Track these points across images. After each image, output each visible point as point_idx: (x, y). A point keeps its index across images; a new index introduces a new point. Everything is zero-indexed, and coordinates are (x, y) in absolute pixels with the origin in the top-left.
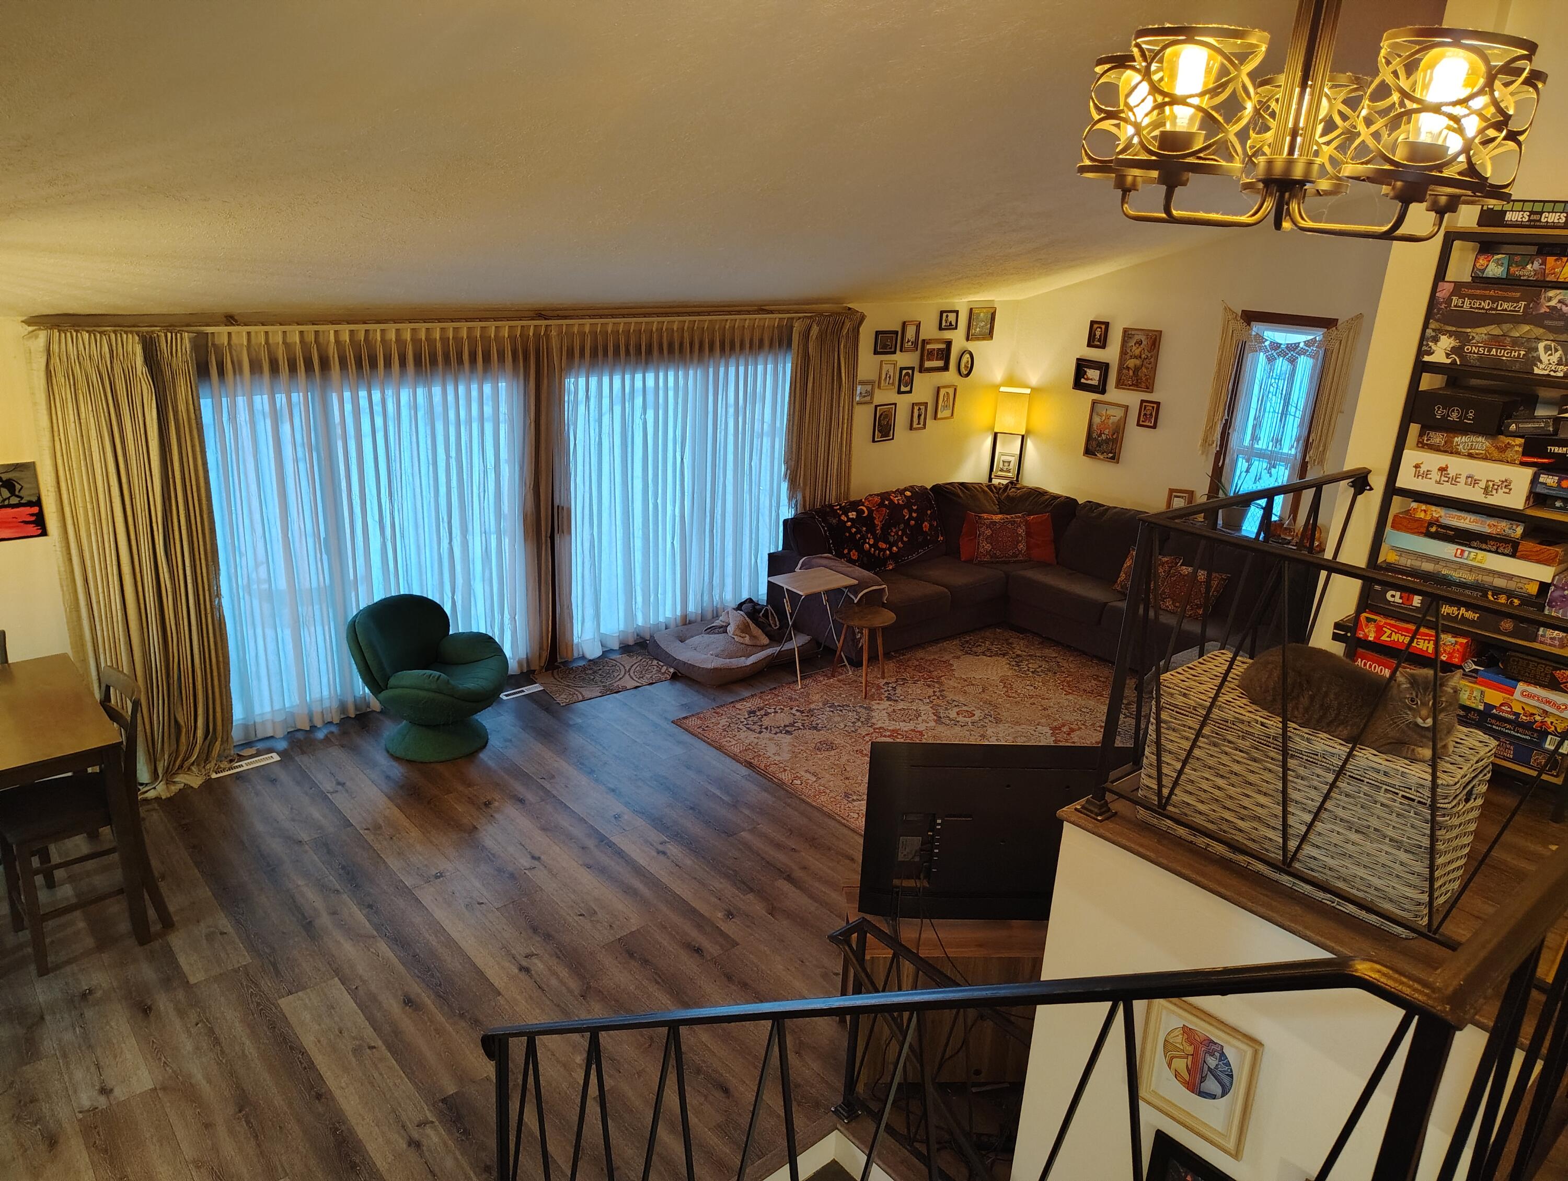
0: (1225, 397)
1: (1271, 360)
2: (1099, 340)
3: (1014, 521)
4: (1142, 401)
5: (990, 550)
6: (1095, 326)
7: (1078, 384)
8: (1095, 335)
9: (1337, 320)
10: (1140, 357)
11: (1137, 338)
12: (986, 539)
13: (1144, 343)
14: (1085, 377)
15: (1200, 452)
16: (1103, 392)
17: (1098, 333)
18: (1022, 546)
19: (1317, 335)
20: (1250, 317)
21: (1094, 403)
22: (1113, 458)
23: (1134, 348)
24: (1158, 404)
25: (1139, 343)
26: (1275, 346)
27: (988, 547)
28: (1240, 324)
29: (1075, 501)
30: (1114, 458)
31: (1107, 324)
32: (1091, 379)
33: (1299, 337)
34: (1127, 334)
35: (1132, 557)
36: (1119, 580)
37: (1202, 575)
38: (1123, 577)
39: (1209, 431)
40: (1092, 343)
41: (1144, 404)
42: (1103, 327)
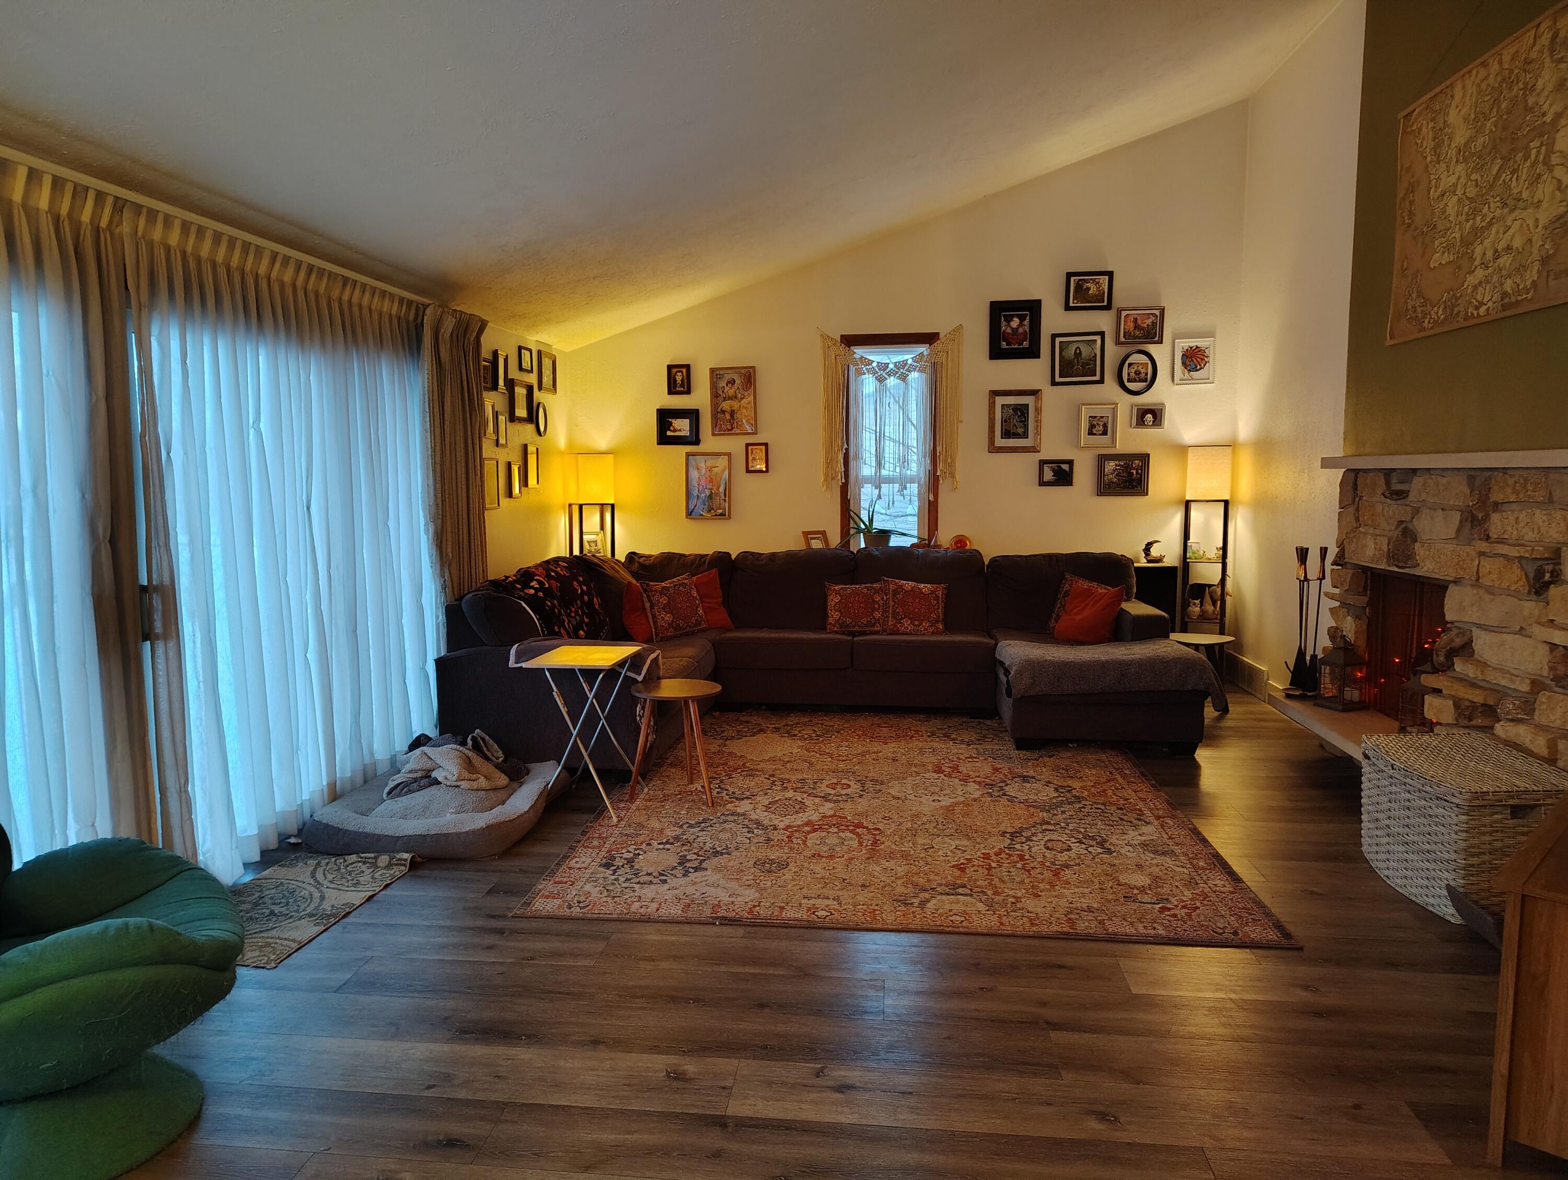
0: (839, 426)
1: (881, 380)
2: (682, 385)
3: (684, 583)
4: (747, 445)
6: (674, 370)
8: (675, 380)
9: (939, 333)
10: (736, 397)
11: (728, 377)
13: (738, 381)
14: (671, 428)
15: (825, 487)
16: (697, 442)
17: (679, 378)
18: (701, 612)
19: (923, 349)
20: (851, 341)
21: (688, 455)
22: (723, 515)
23: (727, 389)
25: (732, 382)
26: (883, 366)
28: (842, 349)
29: (728, 554)
30: (725, 514)
31: (688, 367)
32: (680, 430)
33: (907, 355)
34: (715, 374)
35: (838, 593)
36: (831, 620)
37: (925, 587)
38: (836, 615)
39: (829, 463)
40: (673, 390)
41: (750, 448)
42: (684, 370)
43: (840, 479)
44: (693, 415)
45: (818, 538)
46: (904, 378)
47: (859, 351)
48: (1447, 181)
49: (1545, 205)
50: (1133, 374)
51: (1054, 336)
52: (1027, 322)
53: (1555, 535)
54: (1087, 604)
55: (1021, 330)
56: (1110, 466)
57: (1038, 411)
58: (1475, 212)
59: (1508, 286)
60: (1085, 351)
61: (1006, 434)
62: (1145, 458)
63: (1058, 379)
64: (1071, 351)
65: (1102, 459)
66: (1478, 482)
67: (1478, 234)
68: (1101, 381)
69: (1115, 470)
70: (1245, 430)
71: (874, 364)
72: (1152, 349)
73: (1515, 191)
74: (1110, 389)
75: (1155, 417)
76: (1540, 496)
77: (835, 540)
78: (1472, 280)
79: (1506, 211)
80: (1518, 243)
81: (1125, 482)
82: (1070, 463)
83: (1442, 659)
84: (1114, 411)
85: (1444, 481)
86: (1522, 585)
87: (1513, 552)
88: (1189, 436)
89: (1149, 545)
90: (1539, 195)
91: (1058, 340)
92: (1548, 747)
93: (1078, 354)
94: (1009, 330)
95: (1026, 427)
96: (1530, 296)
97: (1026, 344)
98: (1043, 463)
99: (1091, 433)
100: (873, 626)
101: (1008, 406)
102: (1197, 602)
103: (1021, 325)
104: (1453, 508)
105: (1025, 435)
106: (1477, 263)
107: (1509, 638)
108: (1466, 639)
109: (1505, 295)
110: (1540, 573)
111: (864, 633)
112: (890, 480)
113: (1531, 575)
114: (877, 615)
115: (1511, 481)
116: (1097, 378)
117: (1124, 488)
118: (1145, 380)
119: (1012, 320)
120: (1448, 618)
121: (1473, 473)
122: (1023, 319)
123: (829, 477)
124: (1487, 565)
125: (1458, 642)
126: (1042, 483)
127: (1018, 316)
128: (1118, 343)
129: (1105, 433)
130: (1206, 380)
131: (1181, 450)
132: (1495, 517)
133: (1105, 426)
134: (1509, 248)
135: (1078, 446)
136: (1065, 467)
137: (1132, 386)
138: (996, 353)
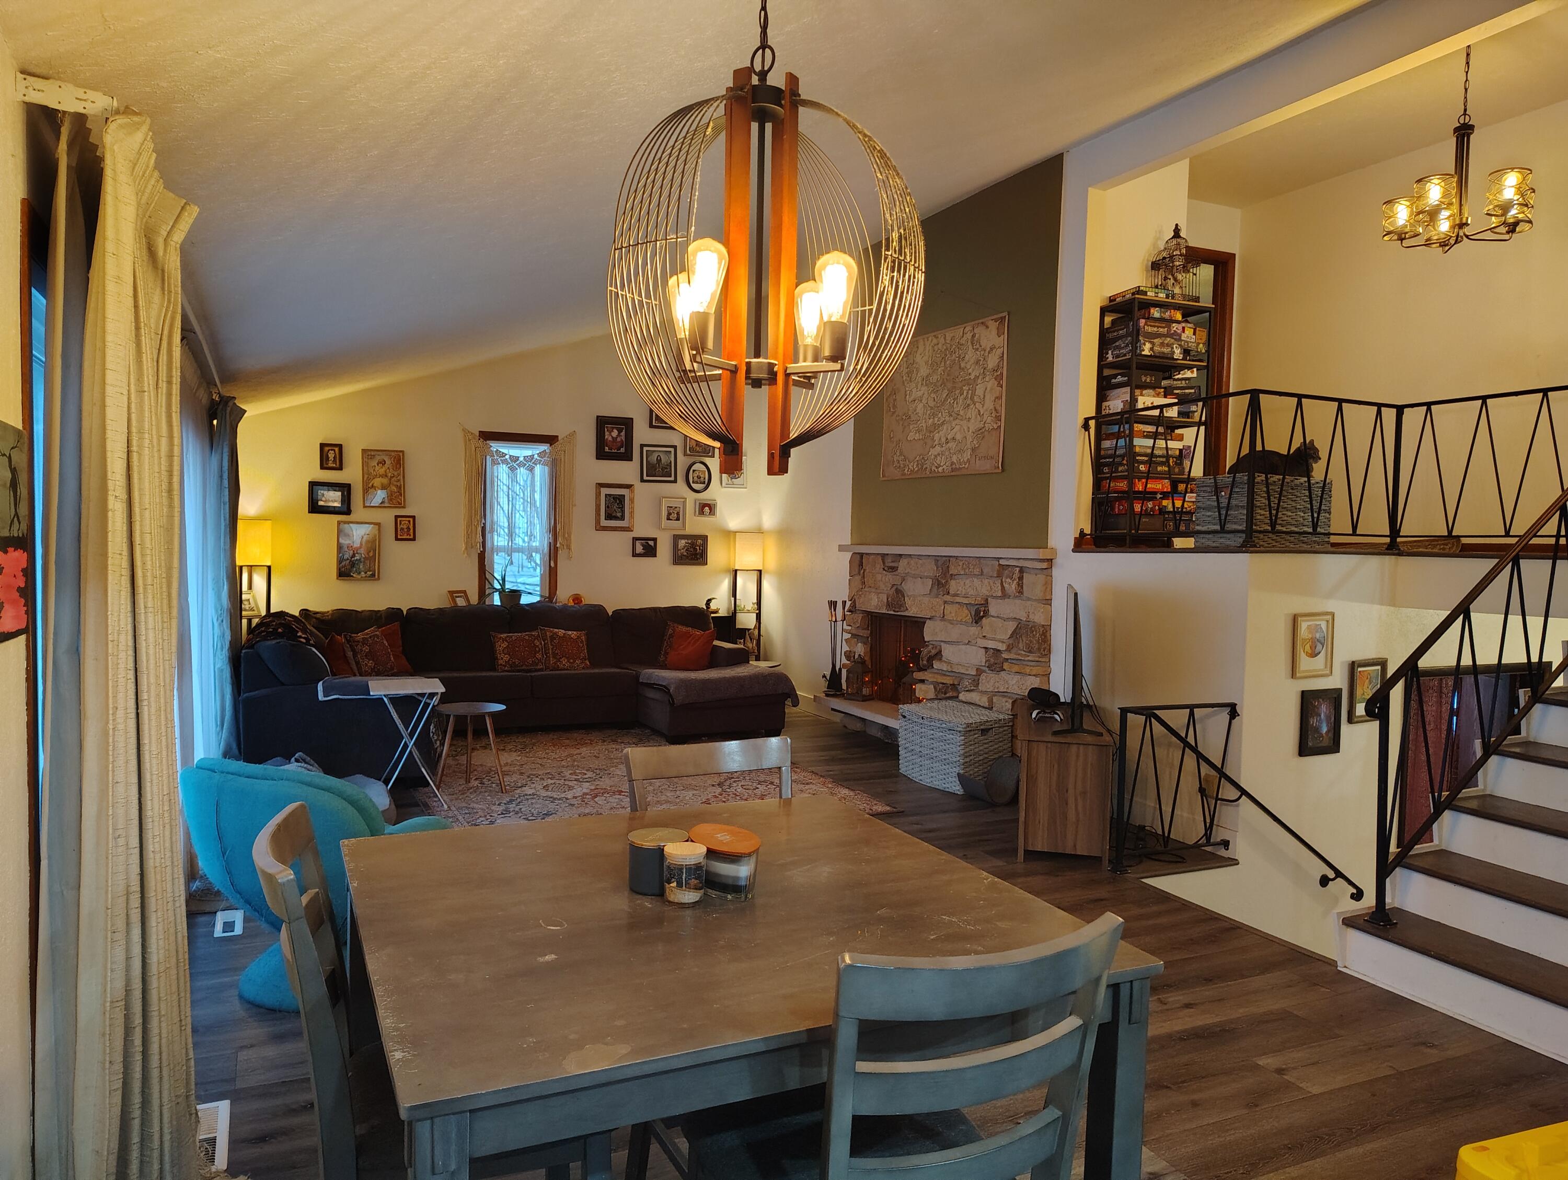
0: (478, 505)
1: (512, 469)
2: (334, 463)
4: (397, 517)
6: (327, 449)
7: (315, 508)
8: (328, 457)
9: (557, 436)
10: (386, 476)
11: (378, 458)
13: (388, 462)
14: (322, 499)
15: (465, 555)
16: (348, 512)
17: (331, 455)
19: (546, 447)
20: (488, 437)
21: (340, 524)
22: (372, 577)
23: (377, 468)
25: (383, 462)
26: (515, 459)
28: (480, 442)
29: (399, 610)
30: (374, 577)
32: (331, 502)
33: (534, 450)
34: (367, 454)
35: (504, 640)
36: (501, 662)
37: (573, 634)
38: (506, 658)
39: (469, 536)
40: (325, 466)
41: (399, 519)
42: (337, 449)
43: (479, 548)
44: (345, 489)
45: (461, 597)
46: (531, 470)
47: (495, 446)
48: (916, 394)
49: (972, 421)
50: (696, 478)
51: (642, 446)
52: (623, 433)
53: (985, 592)
54: (689, 643)
55: (619, 439)
56: (682, 543)
57: (632, 501)
58: (934, 415)
59: (954, 459)
60: (664, 459)
61: (609, 517)
62: (705, 538)
63: (645, 478)
64: (654, 458)
65: (676, 538)
66: (940, 563)
67: (936, 427)
68: (675, 481)
69: (685, 547)
70: (769, 520)
71: (507, 457)
72: (708, 461)
73: (956, 410)
74: (680, 488)
75: (710, 509)
76: (977, 571)
77: (474, 599)
78: (933, 452)
79: (952, 418)
80: (958, 437)
81: (692, 555)
82: (655, 540)
83: (925, 662)
84: (684, 503)
85: (920, 561)
86: (969, 619)
87: (966, 601)
88: (733, 523)
89: (709, 601)
90: (969, 415)
91: (645, 449)
92: (988, 702)
93: (659, 460)
94: (610, 438)
95: (623, 512)
96: (966, 466)
97: (623, 450)
98: (635, 539)
99: (668, 519)
100: (537, 665)
101: (610, 495)
102: (742, 641)
103: (619, 435)
104: (927, 577)
105: (622, 518)
106: (936, 443)
107: (964, 647)
108: (937, 650)
109: (952, 463)
110: (977, 612)
111: (530, 671)
112: (520, 550)
113: (973, 613)
114: (539, 656)
115: (961, 564)
116: (672, 478)
117: (692, 559)
118: (704, 483)
119: (612, 431)
120: (926, 639)
121: (937, 558)
122: (620, 431)
123: (469, 546)
124: (949, 608)
125: (934, 652)
126: (635, 555)
127: (617, 429)
128: (685, 454)
129: (678, 519)
130: (742, 486)
131: (730, 535)
132: (953, 583)
133: (678, 514)
134: (953, 438)
135: (659, 527)
136: (652, 543)
137: (695, 486)
138: (602, 454)
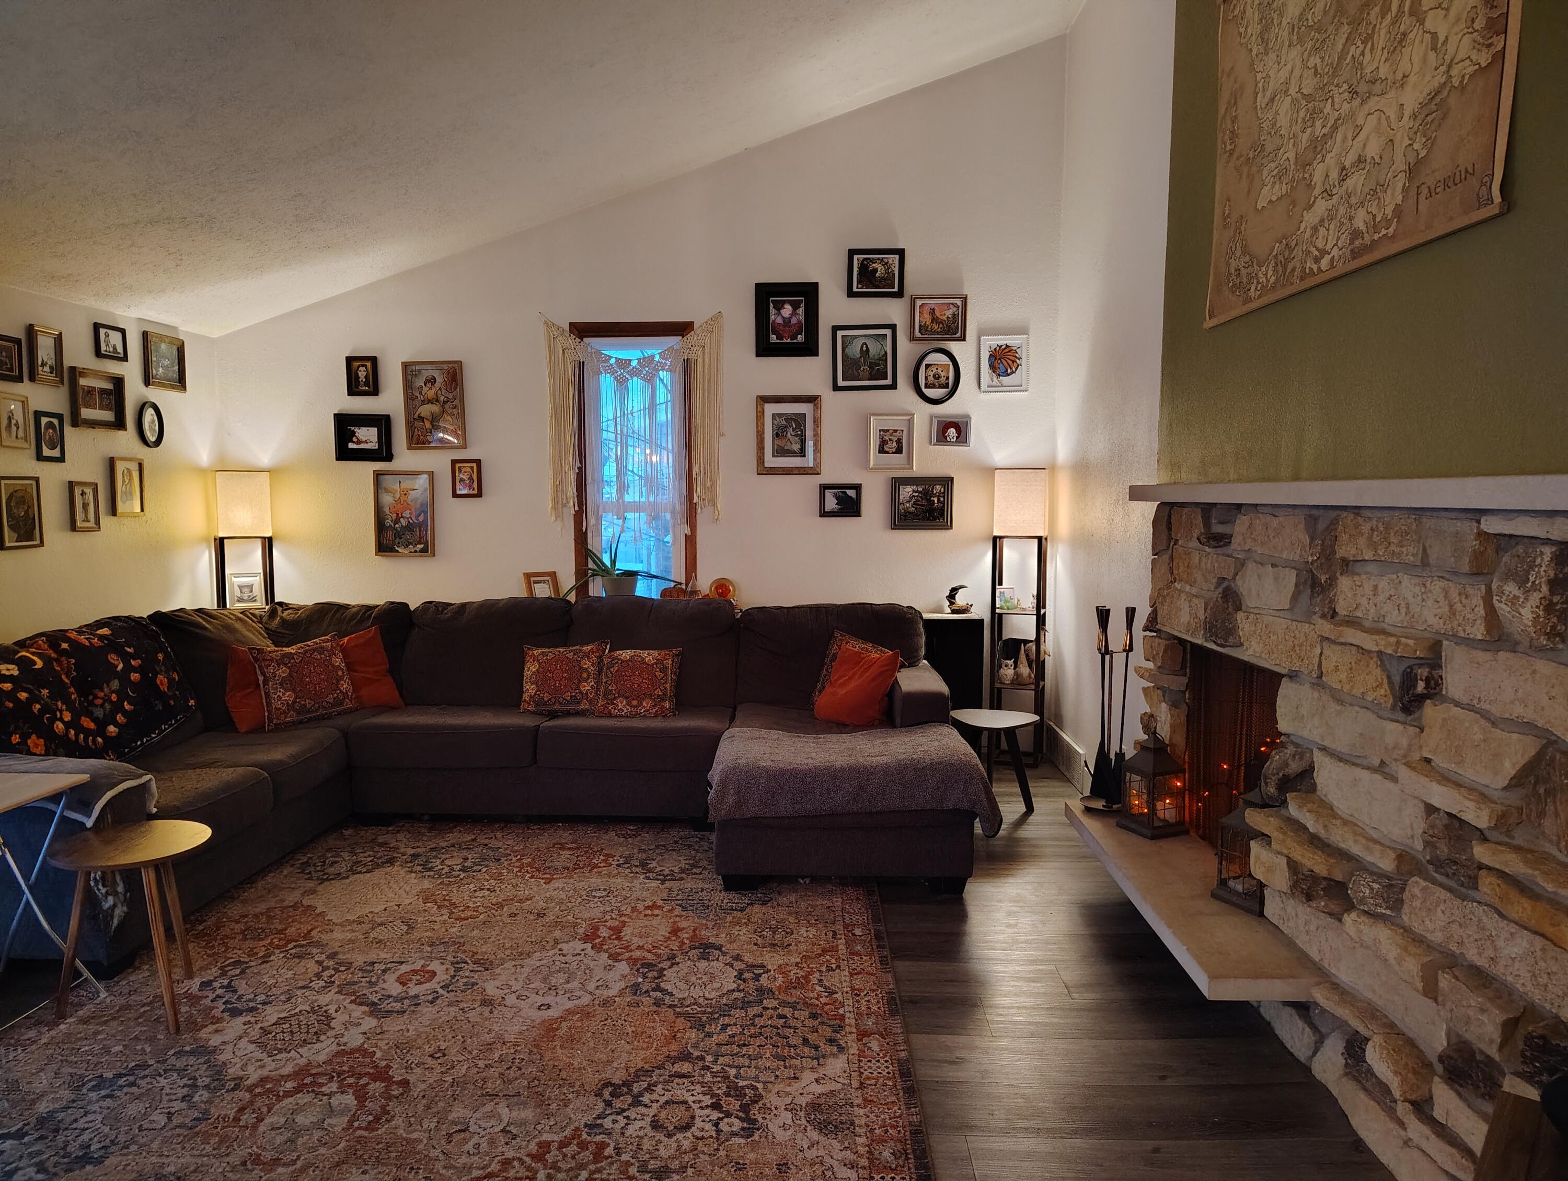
0: (570, 439)
1: (621, 382)
2: (367, 383)
3: (322, 648)
4: (454, 462)
5: (294, 702)
6: (356, 364)
7: (344, 453)
8: (357, 377)
9: (693, 323)
10: (437, 400)
11: (426, 374)
12: (281, 684)
13: (439, 380)
14: (354, 439)
15: (553, 518)
16: (389, 457)
17: (362, 374)
18: (345, 685)
19: (673, 341)
20: (582, 331)
21: (378, 475)
22: (424, 550)
23: (425, 389)
24: (478, 462)
25: (432, 381)
26: (624, 363)
27: (288, 696)
28: (571, 341)
29: (405, 606)
30: (426, 549)
31: (374, 360)
32: (366, 442)
33: (655, 348)
34: (410, 370)
35: (536, 659)
36: (526, 696)
37: (650, 656)
38: (535, 689)
39: (558, 486)
40: (355, 390)
41: (457, 465)
42: (369, 364)
43: (573, 507)
45: (544, 581)
46: (651, 379)
47: (594, 345)
48: (1278, 76)
50: (931, 379)
51: (835, 329)
52: (801, 311)
53: (1433, 621)
54: (854, 674)
55: (794, 320)
56: (906, 492)
57: (817, 422)
58: (1314, 114)
59: (1360, 219)
60: (874, 348)
61: (780, 452)
62: (947, 482)
63: (841, 383)
64: (855, 350)
65: (897, 483)
66: (1321, 526)
67: (1318, 146)
68: (894, 386)
69: (912, 497)
70: (1064, 449)
71: (613, 361)
74: (904, 396)
75: (959, 431)
76: (1410, 553)
77: (566, 585)
78: (1310, 218)
79: (1356, 103)
81: (924, 512)
82: (857, 488)
84: (910, 423)
85: (1275, 522)
86: (1383, 694)
87: (1369, 642)
88: (1000, 456)
89: (954, 591)
91: (840, 334)
93: (865, 352)
94: (779, 320)
95: (803, 442)
96: (1391, 230)
97: (800, 338)
98: (824, 488)
99: (882, 451)
101: (780, 415)
102: (1010, 662)
103: (794, 313)
104: (1288, 565)
105: (802, 453)
106: (1317, 191)
107: (1365, 774)
108: (1304, 764)
109: (1356, 234)
110: (1409, 679)
112: (636, 507)
113: (1397, 679)
114: (586, 687)
115: (1366, 528)
116: (888, 382)
117: (924, 519)
118: (946, 386)
119: (782, 307)
120: (1282, 726)
121: (1314, 512)
122: (795, 306)
123: (558, 504)
124: (1333, 657)
125: (1295, 767)
126: (824, 514)
127: (790, 303)
128: (913, 338)
129: (899, 451)
130: (1019, 388)
131: (990, 471)
132: (1344, 583)
133: (899, 442)
134: (1361, 160)
135: (865, 465)
136: (851, 493)
137: (931, 393)
138: (765, 349)
